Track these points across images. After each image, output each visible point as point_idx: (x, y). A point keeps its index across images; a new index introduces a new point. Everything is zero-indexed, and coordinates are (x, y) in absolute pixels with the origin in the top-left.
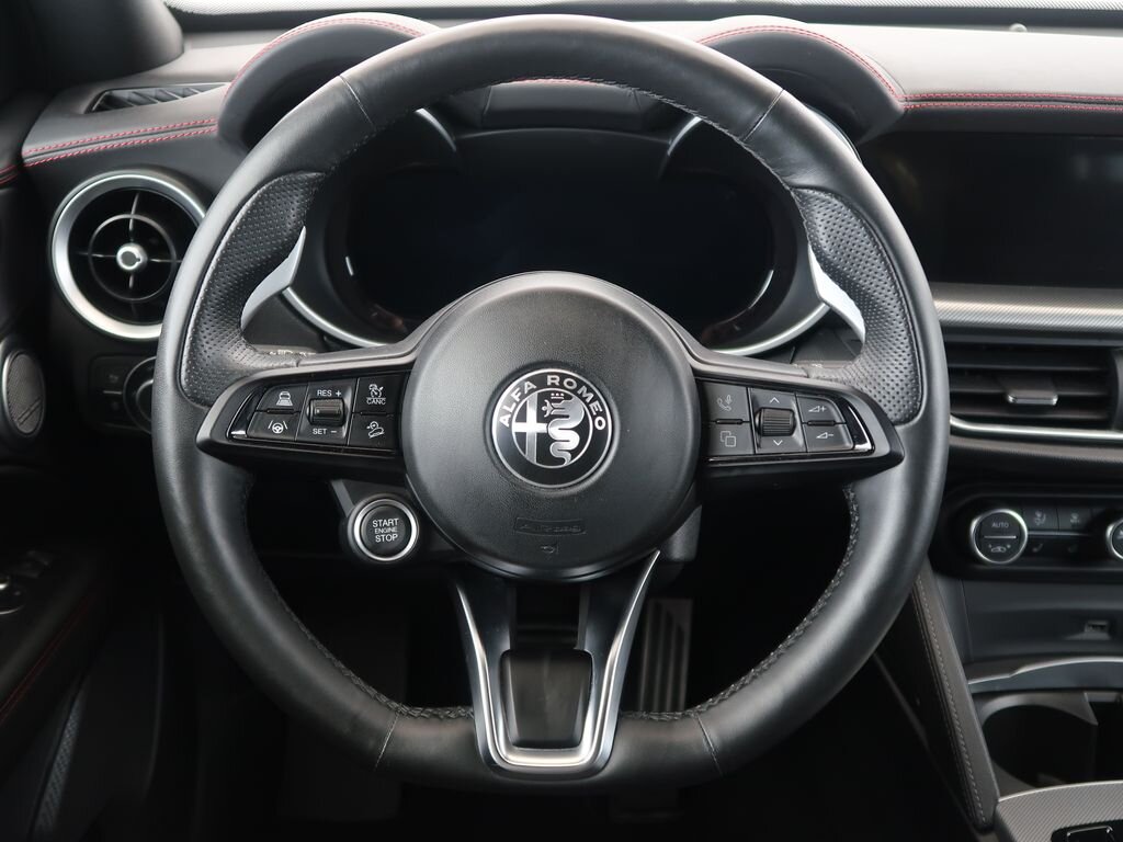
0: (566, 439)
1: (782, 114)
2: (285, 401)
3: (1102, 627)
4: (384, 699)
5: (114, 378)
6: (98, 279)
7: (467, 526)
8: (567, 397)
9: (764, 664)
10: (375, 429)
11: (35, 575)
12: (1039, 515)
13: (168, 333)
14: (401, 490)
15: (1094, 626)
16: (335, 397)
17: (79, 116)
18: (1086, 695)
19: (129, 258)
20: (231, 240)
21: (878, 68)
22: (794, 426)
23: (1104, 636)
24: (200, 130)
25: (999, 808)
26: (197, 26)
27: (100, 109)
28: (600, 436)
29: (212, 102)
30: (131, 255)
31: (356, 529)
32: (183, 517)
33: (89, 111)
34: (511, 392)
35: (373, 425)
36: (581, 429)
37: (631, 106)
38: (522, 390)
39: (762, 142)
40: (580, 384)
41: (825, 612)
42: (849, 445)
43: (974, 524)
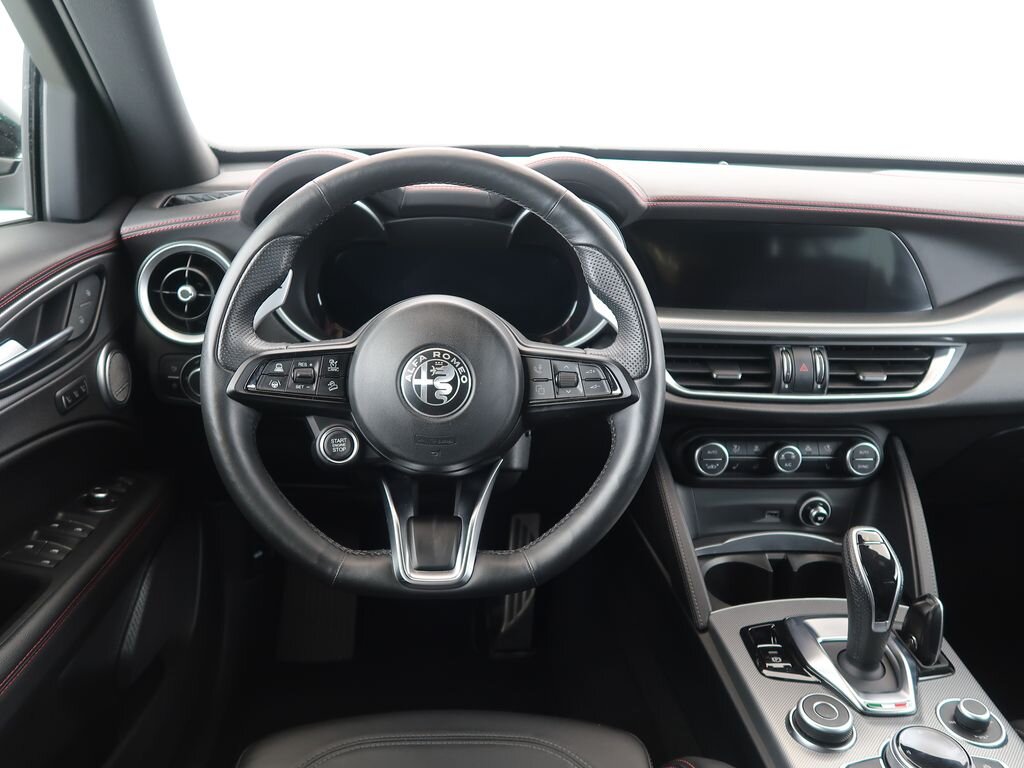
0: (444, 388)
1: (566, 203)
2: (279, 369)
3: (776, 515)
4: (338, 545)
5: (175, 369)
6: (166, 307)
7: (387, 440)
8: (445, 364)
9: (562, 521)
10: (333, 386)
11: (123, 490)
12: (736, 447)
13: (208, 339)
14: (348, 422)
15: (772, 514)
16: (308, 367)
17: (156, 209)
18: (767, 555)
19: (185, 294)
20: (248, 274)
21: (629, 181)
22: (578, 381)
23: (777, 520)
24: (230, 218)
25: (712, 618)
26: (227, 159)
27: (168, 205)
28: (464, 387)
29: (237, 201)
30: (186, 292)
31: (321, 444)
32: (218, 436)
33: (162, 206)
34: (412, 362)
35: (332, 383)
36: (453, 383)
37: (488, 204)
38: (418, 360)
39: (556, 219)
40: (452, 356)
41: (598, 489)
42: (609, 392)
43: (697, 452)
